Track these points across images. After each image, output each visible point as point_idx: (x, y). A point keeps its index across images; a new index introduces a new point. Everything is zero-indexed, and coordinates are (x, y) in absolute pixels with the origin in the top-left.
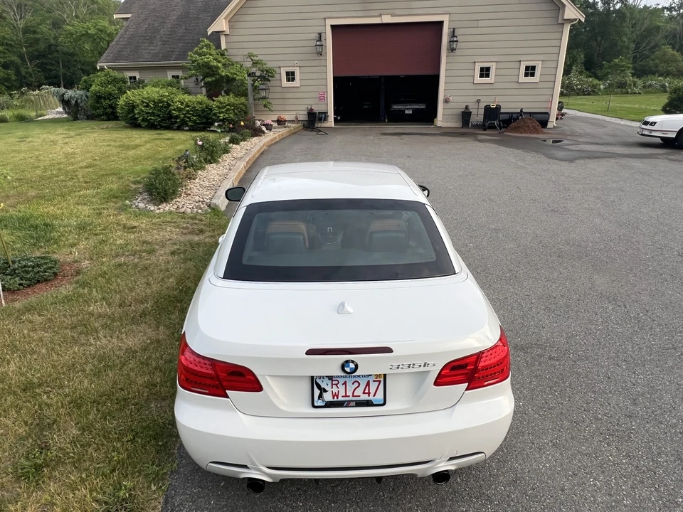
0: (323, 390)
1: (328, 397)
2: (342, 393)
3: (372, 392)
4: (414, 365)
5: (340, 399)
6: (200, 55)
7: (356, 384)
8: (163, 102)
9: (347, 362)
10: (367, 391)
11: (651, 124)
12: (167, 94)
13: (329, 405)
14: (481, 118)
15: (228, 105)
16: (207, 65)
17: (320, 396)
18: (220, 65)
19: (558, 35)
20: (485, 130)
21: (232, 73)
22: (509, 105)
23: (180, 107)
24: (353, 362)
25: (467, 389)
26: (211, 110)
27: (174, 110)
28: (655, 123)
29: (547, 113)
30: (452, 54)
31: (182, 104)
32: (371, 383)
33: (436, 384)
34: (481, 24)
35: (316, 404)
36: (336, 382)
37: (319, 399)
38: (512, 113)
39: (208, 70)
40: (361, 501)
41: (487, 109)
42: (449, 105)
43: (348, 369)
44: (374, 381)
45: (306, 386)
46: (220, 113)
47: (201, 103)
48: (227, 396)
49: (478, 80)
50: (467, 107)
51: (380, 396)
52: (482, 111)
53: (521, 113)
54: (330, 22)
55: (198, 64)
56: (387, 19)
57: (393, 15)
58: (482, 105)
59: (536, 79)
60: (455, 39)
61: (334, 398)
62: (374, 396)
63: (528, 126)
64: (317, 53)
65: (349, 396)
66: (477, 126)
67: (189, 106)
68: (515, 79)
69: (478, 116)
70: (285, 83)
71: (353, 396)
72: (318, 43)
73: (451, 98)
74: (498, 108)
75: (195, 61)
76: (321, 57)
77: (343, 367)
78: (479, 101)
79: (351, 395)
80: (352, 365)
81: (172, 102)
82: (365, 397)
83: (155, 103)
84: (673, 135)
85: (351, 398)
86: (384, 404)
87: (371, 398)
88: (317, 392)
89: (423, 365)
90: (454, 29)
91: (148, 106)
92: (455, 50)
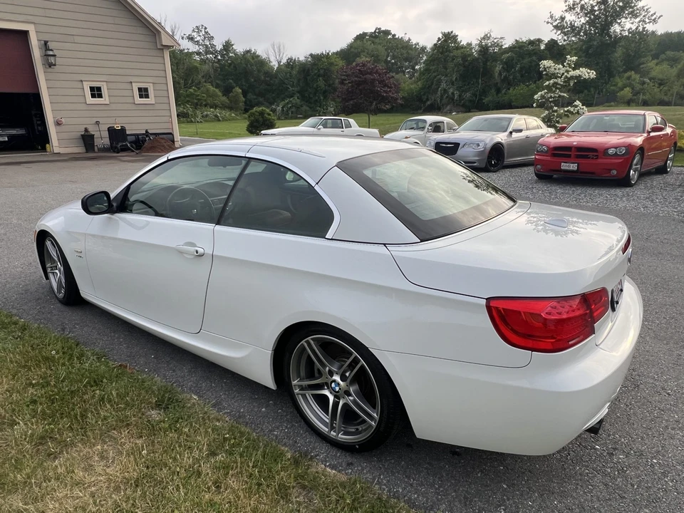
14: (106, 141)
19: (160, 60)
29: (171, 134)
30: (50, 70)
34: (78, 39)
38: (138, 135)
41: (112, 131)
49: (90, 100)
50: (86, 130)
53: (147, 133)
58: (104, 128)
59: (151, 100)
60: (51, 53)
63: (163, 146)
68: (130, 100)
69: (102, 139)
73: (63, 120)
74: (123, 130)
78: (97, 123)
92: (55, 65)
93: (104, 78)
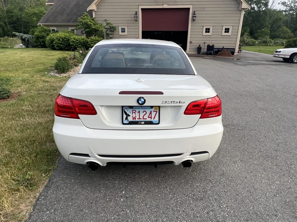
0: (128, 115)
1: (130, 119)
2: (138, 117)
3: (153, 117)
4: (174, 101)
5: (137, 120)
6: (83, 19)
7: (145, 113)
8: (66, 38)
9: (140, 98)
10: (150, 116)
11: (279, 52)
12: (68, 35)
13: (131, 123)
14: (206, 50)
15: (95, 40)
16: (86, 23)
17: (126, 118)
18: (92, 24)
19: (238, 15)
20: (207, 55)
21: (97, 27)
22: (218, 45)
23: (74, 41)
24: (143, 98)
25: (200, 118)
26: (87, 42)
27: (71, 42)
28: (281, 51)
29: (234, 49)
30: (194, 22)
31: (75, 39)
32: (152, 112)
33: (185, 113)
34: (206, 9)
35: (124, 122)
36: (135, 111)
37: (126, 120)
38: (219, 48)
39: (87, 26)
40: (147, 181)
41: (209, 46)
42: (192, 44)
43: (140, 102)
44: (154, 111)
45: (119, 112)
46: (91, 44)
47: (83, 39)
48: (79, 118)
49: (204, 34)
50: (200, 45)
51: (157, 119)
52: (206, 47)
53: (223, 48)
54: (141, 7)
55: (82, 23)
56: (166, 6)
57: (168, 5)
58: (206, 45)
60: (195, 16)
61: (133, 120)
62: (154, 119)
63: (226, 54)
64: (135, 20)
65: (141, 119)
66: (204, 54)
67: (78, 40)
68: (220, 33)
69: (204, 49)
70: (121, 33)
71: (143, 119)
72: (135, 16)
73: (193, 41)
74: (213, 46)
75: (81, 21)
76: (137, 22)
77: (138, 101)
78: (205, 43)
79: (142, 118)
80: (142, 100)
81: (70, 39)
82: (149, 119)
83: (63, 39)
84: (288, 57)
85: (142, 120)
86: (159, 123)
87: (152, 120)
88: (125, 116)
89: (178, 102)
90: (195, 11)
91: (59, 40)
92: (195, 20)
93: (212, 25)
